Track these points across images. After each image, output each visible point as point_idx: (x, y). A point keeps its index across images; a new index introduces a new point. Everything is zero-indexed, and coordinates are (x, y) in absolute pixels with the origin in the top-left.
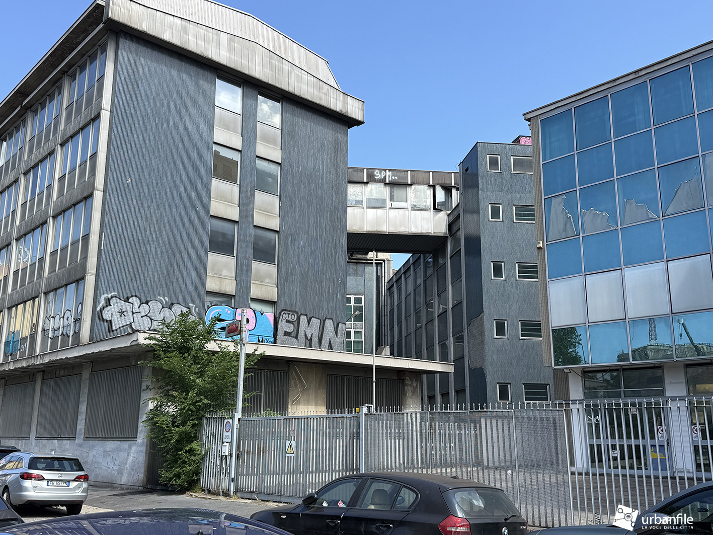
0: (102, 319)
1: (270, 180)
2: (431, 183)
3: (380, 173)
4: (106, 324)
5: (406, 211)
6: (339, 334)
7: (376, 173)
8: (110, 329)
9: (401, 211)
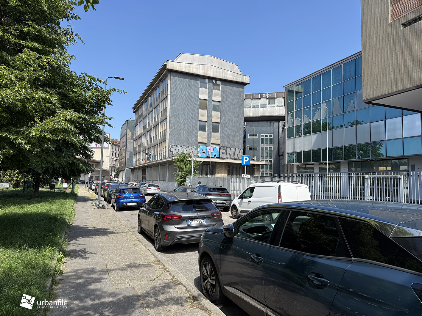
0: (171, 151)
1: (217, 107)
2: (284, 97)
3: (265, 95)
4: (172, 152)
5: (274, 108)
6: (241, 152)
7: (264, 95)
8: (173, 154)
9: (272, 108)
